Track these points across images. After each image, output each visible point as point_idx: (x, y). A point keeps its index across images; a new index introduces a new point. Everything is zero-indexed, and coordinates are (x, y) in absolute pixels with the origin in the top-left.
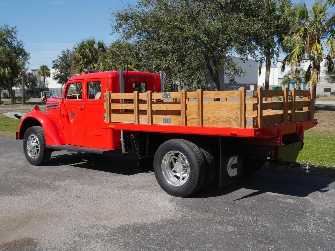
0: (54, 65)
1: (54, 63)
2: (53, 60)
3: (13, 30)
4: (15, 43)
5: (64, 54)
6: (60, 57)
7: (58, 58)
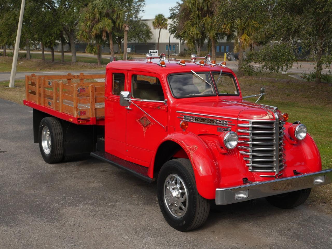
0: (171, 14)
1: (171, 12)
2: (171, 8)
6: (179, 4)
7: (176, 5)
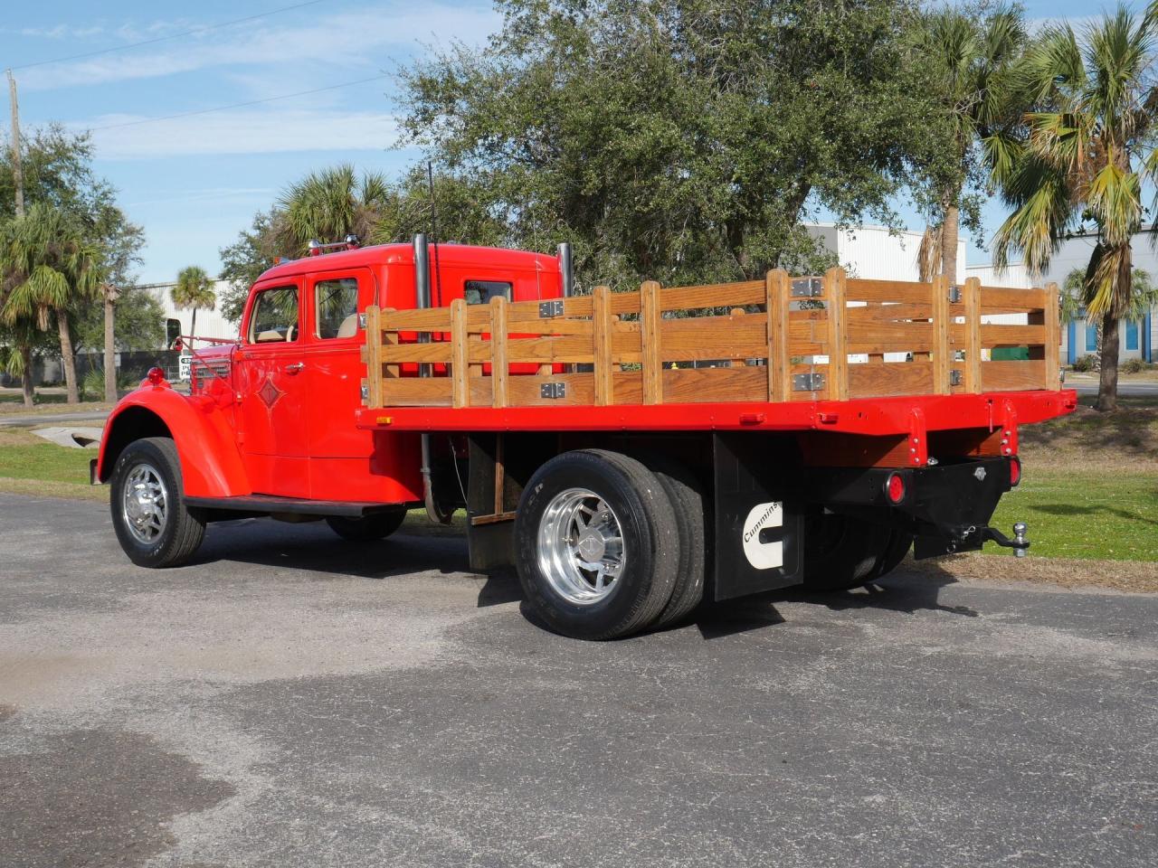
0: (227, 264)
1: (225, 260)
3: (81, 144)
6: (248, 236)
7: (240, 239)
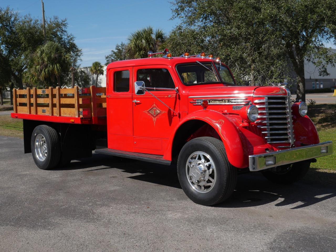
0: (107, 61)
1: (107, 59)
2: (107, 56)
3: (63, 23)
4: (64, 37)
5: (118, 48)
6: (114, 52)
7: (111, 53)
